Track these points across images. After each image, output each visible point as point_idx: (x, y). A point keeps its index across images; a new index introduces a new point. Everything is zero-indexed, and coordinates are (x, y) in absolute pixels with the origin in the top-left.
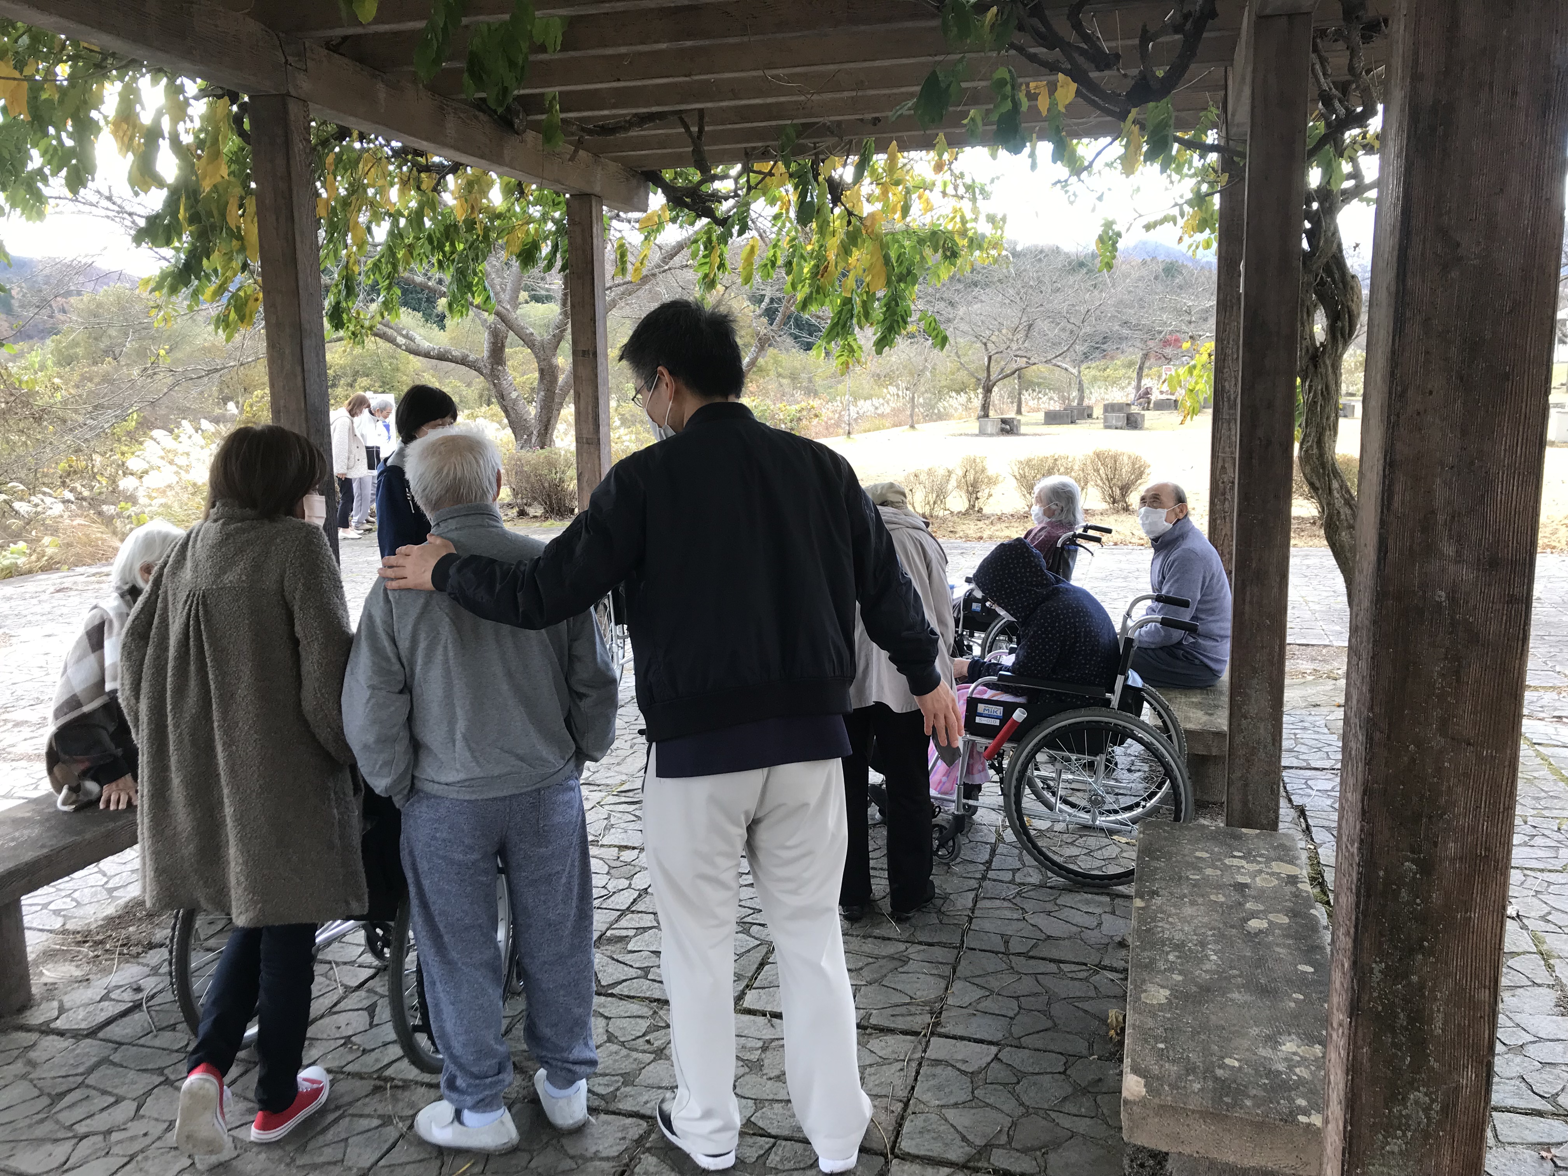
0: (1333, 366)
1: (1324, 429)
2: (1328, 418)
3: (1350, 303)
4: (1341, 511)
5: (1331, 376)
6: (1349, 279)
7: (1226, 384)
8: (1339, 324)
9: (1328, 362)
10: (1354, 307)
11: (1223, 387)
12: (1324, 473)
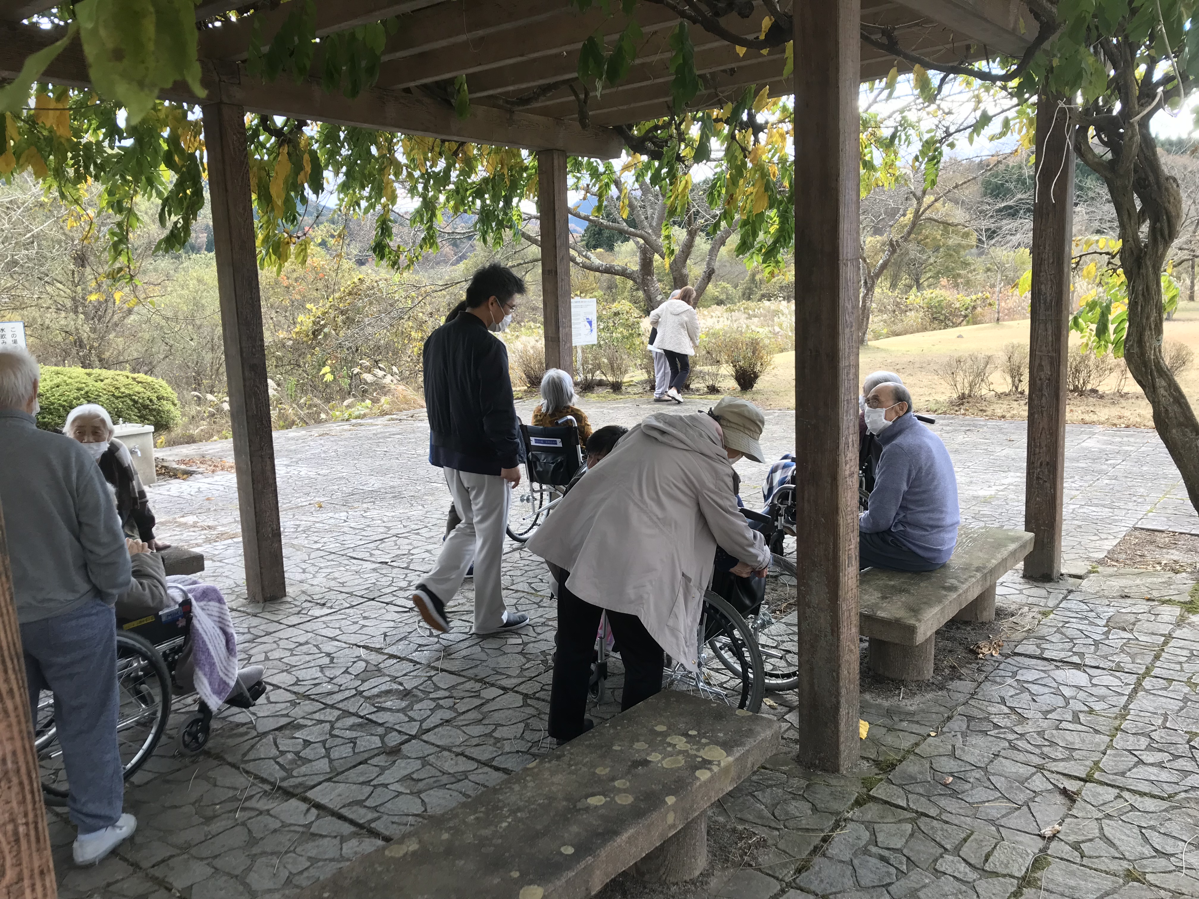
0: (1154, 267)
1: (1144, 329)
2: (1148, 318)
3: (1167, 204)
4: (1170, 409)
5: (1151, 276)
6: (1162, 180)
7: (1043, 287)
8: (1158, 225)
9: (1148, 263)
10: (1171, 208)
11: (1040, 290)
12: (1146, 372)
